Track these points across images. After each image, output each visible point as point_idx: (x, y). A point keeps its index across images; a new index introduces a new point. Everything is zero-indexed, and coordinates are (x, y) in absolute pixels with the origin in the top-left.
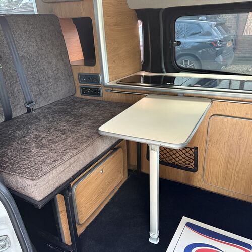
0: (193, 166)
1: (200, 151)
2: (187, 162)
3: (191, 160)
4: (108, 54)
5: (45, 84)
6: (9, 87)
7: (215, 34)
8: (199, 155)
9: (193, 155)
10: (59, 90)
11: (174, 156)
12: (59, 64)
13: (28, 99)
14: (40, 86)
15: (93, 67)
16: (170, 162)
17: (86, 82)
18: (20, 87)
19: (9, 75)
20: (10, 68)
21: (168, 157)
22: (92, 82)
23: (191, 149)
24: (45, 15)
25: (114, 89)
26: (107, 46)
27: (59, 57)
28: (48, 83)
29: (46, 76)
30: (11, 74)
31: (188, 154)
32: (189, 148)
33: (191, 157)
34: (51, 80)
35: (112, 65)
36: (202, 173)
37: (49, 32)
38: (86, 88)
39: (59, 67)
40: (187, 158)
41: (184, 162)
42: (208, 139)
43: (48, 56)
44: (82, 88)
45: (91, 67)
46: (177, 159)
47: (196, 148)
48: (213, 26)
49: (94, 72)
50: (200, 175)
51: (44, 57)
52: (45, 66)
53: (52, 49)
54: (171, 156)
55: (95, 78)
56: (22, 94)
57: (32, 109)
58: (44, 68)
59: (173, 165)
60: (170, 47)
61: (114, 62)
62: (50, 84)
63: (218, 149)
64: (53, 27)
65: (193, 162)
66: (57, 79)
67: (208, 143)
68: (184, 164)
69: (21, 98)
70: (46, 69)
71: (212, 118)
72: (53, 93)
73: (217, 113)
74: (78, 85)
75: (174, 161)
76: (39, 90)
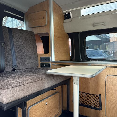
0: (99, 106)
1: (103, 97)
2: (96, 104)
3: (98, 103)
4: (55, 48)
5: (24, 59)
6: (6, 56)
7: (104, 55)
8: (102, 99)
9: (99, 99)
10: (30, 63)
11: (88, 100)
14: (21, 59)
15: (47, 54)
16: (86, 104)
17: (44, 61)
18: (11, 58)
19: (7, 51)
20: (8, 48)
21: (85, 101)
22: (47, 61)
23: (97, 95)
25: (57, 64)
26: (54, 45)
27: (33, 49)
28: (25, 58)
29: (25, 55)
30: (8, 51)
31: (95, 99)
32: (96, 95)
33: (98, 100)
34: (27, 58)
35: (56, 54)
36: (104, 111)
37: (29, 38)
38: (44, 64)
39: (32, 53)
40: (95, 102)
41: (94, 104)
42: (106, 89)
44: (42, 64)
45: (46, 54)
46: (90, 102)
47: (100, 95)
48: (103, 52)
49: (48, 56)
50: (103, 112)
52: (25, 51)
53: (30, 45)
54: (86, 100)
55: (48, 59)
56: (12, 61)
57: (15, 69)
58: (24, 52)
59: (88, 106)
60: (84, 49)
61: (57, 52)
63: (112, 94)
64: (31, 36)
65: (99, 104)
66: (30, 58)
67: (106, 91)
68: (94, 105)
69: (10, 63)
70: (25, 52)
71: (107, 77)
72: (27, 64)
73: (110, 74)
74: (40, 62)
75: (88, 103)
76: (20, 61)
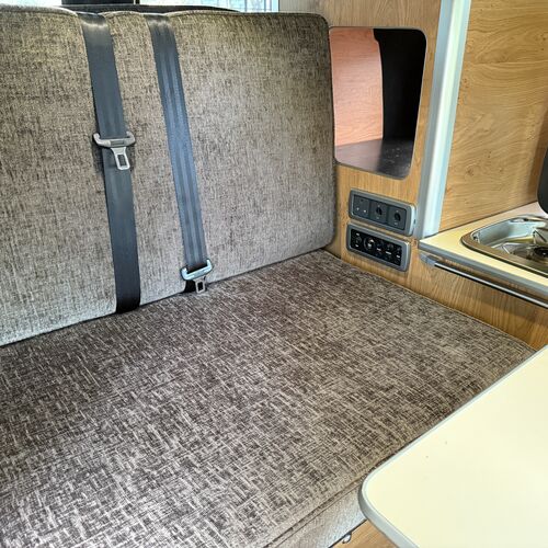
5: (251, 217)
12: (299, 163)
13: (193, 257)
14: (235, 222)
15: (397, 182)
17: (369, 218)
18: (177, 223)
20: (156, 170)
22: (386, 224)
24: (290, 15)
26: (457, 124)
27: (306, 142)
28: (259, 213)
29: (257, 196)
30: (157, 185)
34: (269, 207)
35: (457, 182)
37: (292, 66)
38: (365, 236)
43: (273, 138)
44: (354, 232)
45: (392, 180)
49: (396, 197)
51: (261, 141)
52: (259, 168)
55: (396, 216)
57: (200, 284)
61: (470, 172)
62: (263, 218)
64: (305, 51)
69: (173, 254)
70: (261, 174)
72: (266, 242)
74: (345, 221)
76: (228, 233)
